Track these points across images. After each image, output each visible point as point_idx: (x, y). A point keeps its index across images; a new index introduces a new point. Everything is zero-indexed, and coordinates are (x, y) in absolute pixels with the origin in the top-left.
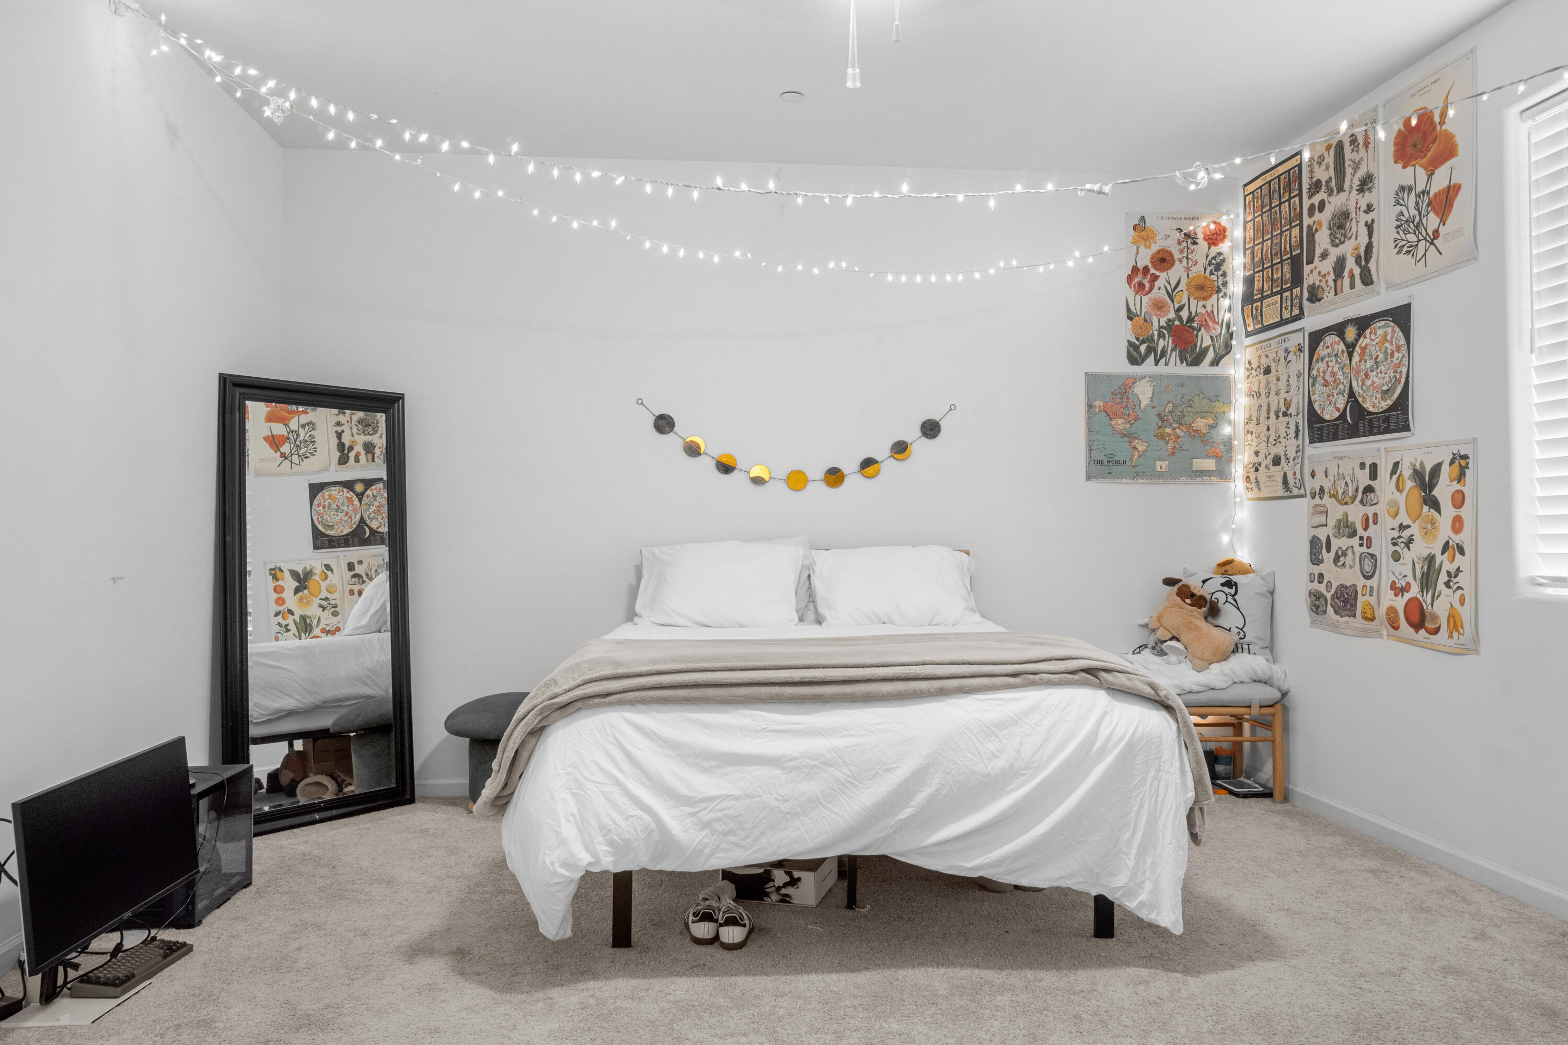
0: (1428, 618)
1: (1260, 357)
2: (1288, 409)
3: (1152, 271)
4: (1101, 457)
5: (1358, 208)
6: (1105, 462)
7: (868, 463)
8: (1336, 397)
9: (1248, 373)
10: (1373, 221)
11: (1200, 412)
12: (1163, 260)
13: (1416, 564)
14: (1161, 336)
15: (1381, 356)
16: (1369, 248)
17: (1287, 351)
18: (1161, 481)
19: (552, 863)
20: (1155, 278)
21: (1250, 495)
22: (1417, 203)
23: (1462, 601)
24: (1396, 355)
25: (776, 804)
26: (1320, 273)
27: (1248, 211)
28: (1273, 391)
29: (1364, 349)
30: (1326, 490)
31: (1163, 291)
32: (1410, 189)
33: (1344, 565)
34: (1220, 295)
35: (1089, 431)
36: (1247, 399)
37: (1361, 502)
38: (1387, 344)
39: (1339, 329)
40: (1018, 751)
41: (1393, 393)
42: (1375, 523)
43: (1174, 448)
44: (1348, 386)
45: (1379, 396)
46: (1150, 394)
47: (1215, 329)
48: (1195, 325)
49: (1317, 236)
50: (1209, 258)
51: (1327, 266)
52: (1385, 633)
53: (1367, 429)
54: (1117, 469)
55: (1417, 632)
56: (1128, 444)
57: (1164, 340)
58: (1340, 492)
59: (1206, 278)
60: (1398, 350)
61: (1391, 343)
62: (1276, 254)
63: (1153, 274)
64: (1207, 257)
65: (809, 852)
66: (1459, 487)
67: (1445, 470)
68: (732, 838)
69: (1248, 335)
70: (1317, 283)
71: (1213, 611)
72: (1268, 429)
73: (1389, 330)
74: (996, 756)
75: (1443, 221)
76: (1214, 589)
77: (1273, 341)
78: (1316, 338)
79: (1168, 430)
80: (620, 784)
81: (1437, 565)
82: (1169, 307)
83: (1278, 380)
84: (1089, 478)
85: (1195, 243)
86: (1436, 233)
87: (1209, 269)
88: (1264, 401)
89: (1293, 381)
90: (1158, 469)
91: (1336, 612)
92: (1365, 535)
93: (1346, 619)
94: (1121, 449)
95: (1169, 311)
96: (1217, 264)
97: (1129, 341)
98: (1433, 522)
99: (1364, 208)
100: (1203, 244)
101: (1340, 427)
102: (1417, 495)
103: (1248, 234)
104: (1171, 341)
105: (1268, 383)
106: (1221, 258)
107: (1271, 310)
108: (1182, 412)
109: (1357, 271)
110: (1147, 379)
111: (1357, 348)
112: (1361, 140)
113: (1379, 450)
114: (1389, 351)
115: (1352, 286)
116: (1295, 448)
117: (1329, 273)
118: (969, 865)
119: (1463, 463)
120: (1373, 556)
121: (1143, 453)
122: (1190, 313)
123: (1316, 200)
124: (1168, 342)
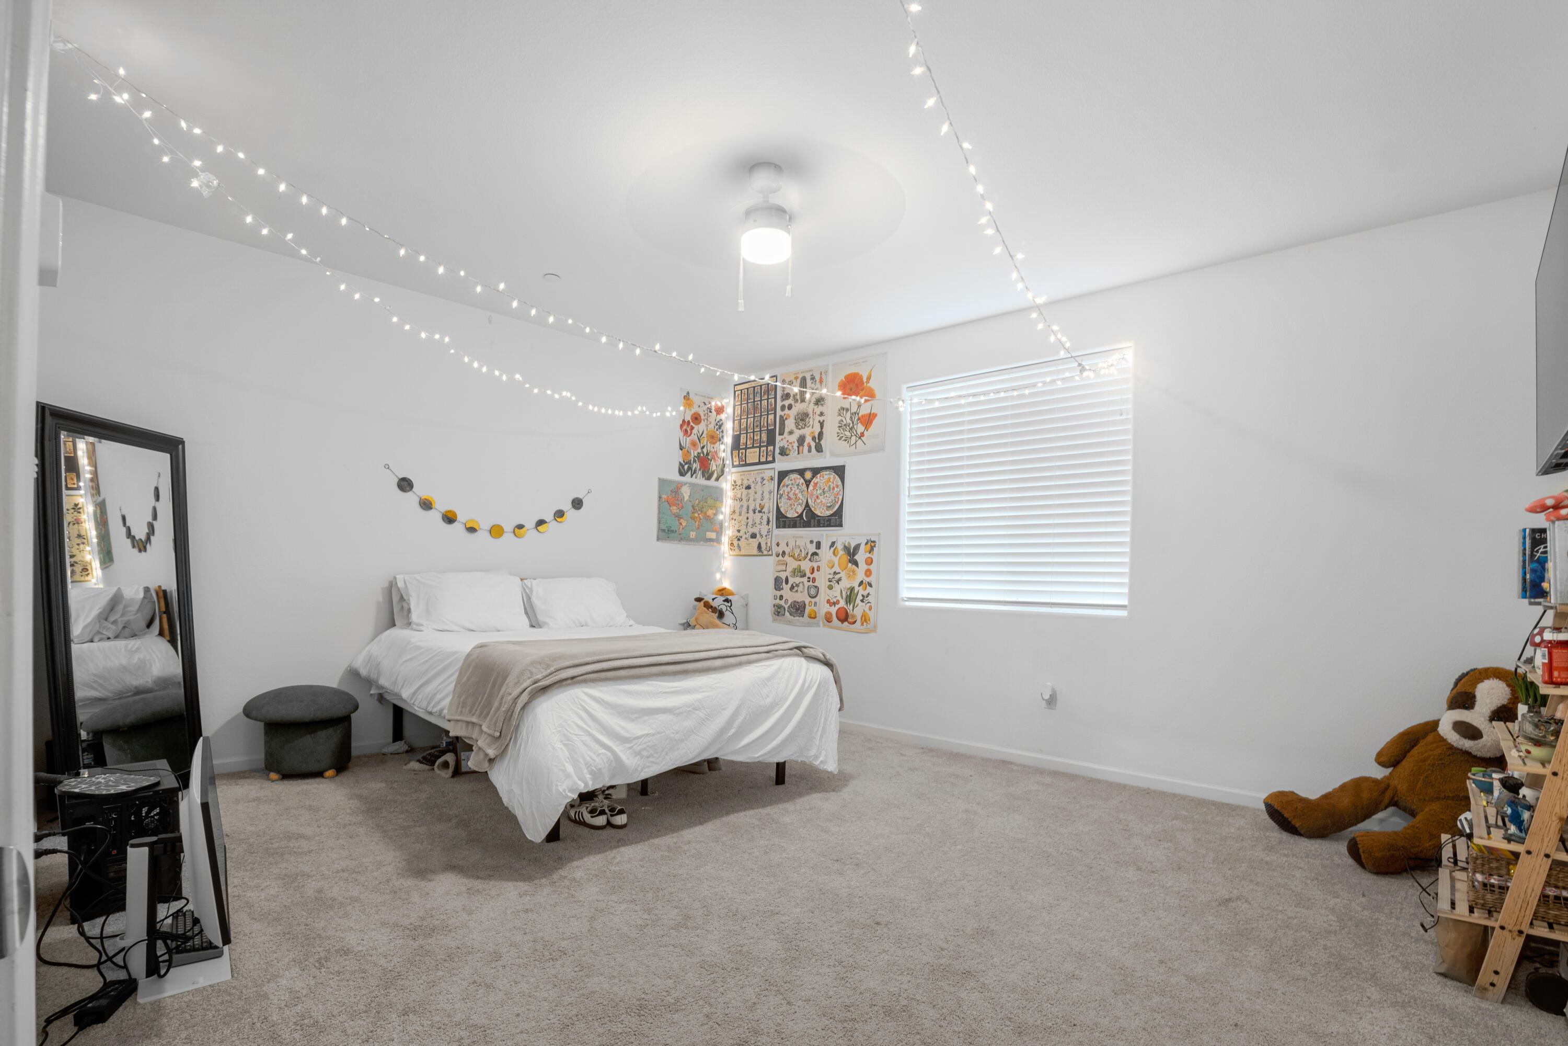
0: (850, 616)
1: (742, 480)
2: (762, 509)
3: (692, 424)
4: (664, 527)
5: (814, 413)
6: (667, 531)
7: (541, 522)
8: (796, 506)
9: (733, 487)
10: (823, 421)
11: (710, 507)
12: (696, 419)
13: (843, 592)
14: (695, 461)
15: (826, 489)
16: (821, 434)
17: (763, 479)
18: (692, 543)
19: (564, 790)
20: (692, 428)
21: (731, 553)
22: (851, 417)
23: (870, 608)
24: (836, 489)
25: (672, 735)
26: (788, 441)
27: (737, 399)
28: (751, 499)
29: (816, 484)
30: (787, 553)
31: (696, 436)
32: (847, 410)
33: (797, 591)
34: (721, 442)
35: (659, 512)
36: (732, 501)
37: (810, 560)
38: (830, 483)
39: (801, 472)
40: (777, 692)
41: (834, 507)
42: (818, 570)
43: (699, 525)
44: (805, 501)
45: (825, 508)
46: (689, 494)
47: (718, 461)
48: (709, 457)
49: (786, 422)
50: (716, 422)
51: (794, 438)
52: (821, 624)
53: (816, 524)
54: (672, 535)
55: (842, 623)
56: (677, 521)
57: (696, 464)
58: (796, 555)
59: (714, 432)
60: (837, 486)
61: (833, 483)
62: (757, 426)
63: (692, 426)
64: (715, 420)
65: (690, 760)
66: (869, 555)
67: (862, 547)
68: (651, 759)
69: (734, 466)
70: (786, 446)
71: (721, 615)
72: (748, 518)
73: (832, 476)
74: (768, 696)
75: (867, 428)
76: (718, 602)
77: (752, 472)
78: (783, 475)
79: (696, 515)
80: (590, 735)
81: (856, 592)
82: (698, 446)
83: (756, 493)
84: (658, 539)
85: (711, 412)
86: (862, 434)
87: (716, 427)
88: (745, 504)
89: (766, 495)
90: (691, 537)
91: (790, 614)
92: (811, 576)
93: (797, 618)
94: (673, 524)
95: (698, 448)
96: (720, 425)
97: (680, 462)
98: (854, 572)
99: (818, 413)
100: (714, 413)
101: (798, 522)
102: (846, 558)
103: (736, 413)
104: (699, 465)
105: (748, 494)
106: (722, 422)
107: (753, 455)
108: (703, 505)
109: (813, 444)
110: (688, 485)
111: (812, 483)
112: (817, 378)
113: (822, 535)
114: (832, 487)
115: (810, 451)
116: (767, 530)
117: (794, 442)
118: (757, 756)
119: (873, 544)
120: (816, 587)
121: (684, 527)
122: (708, 450)
123: (787, 403)
124: (696, 466)
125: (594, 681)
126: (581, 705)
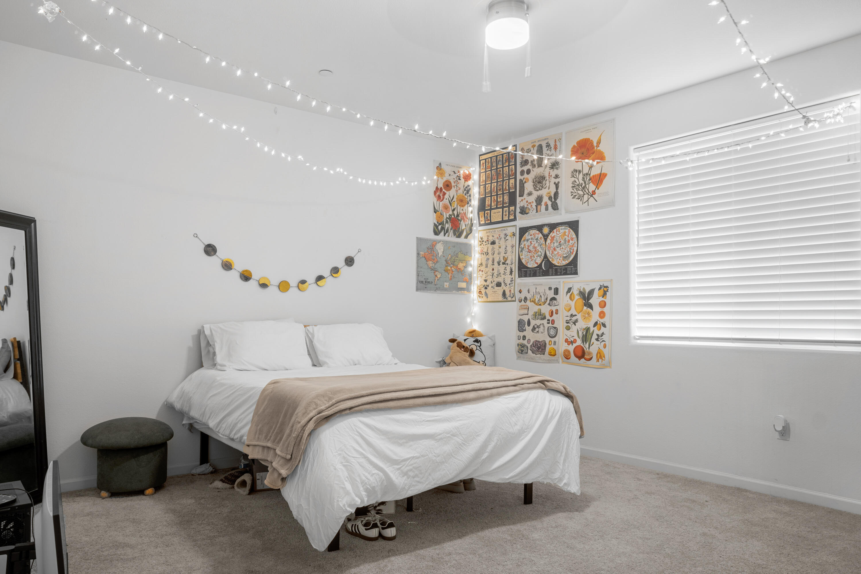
0: (586, 354)
1: (488, 236)
2: (505, 261)
3: (444, 190)
4: (422, 279)
5: (550, 176)
6: (424, 282)
7: (320, 278)
8: (536, 257)
9: (480, 243)
10: (559, 182)
11: (461, 260)
12: (448, 186)
13: (579, 332)
14: (447, 222)
15: (562, 242)
16: (556, 194)
17: (506, 235)
18: (446, 292)
19: (344, 505)
20: (444, 194)
21: (480, 300)
22: (583, 178)
23: (605, 346)
24: (571, 241)
25: (434, 458)
26: (527, 201)
27: (482, 167)
28: (496, 253)
29: (553, 238)
30: (528, 298)
31: (448, 201)
32: (580, 172)
33: (538, 332)
34: (469, 205)
35: (418, 267)
36: (479, 255)
37: (549, 304)
38: (566, 237)
39: (539, 228)
40: (524, 421)
41: (569, 258)
42: (557, 313)
43: (451, 276)
44: (544, 253)
45: (561, 259)
46: (442, 250)
47: (467, 221)
48: (459, 218)
49: (525, 185)
50: (465, 187)
51: (532, 199)
52: (561, 361)
53: (554, 272)
54: (429, 286)
55: (580, 360)
56: (433, 274)
57: (448, 224)
58: (537, 300)
59: (463, 196)
60: (572, 239)
61: (568, 236)
62: (500, 190)
63: (444, 192)
64: (464, 186)
66: (603, 299)
67: (596, 292)
68: (417, 479)
69: (480, 225)
70: (526, 206)
71: (472, 354)
72: (493, 270)
73: (567, 231)
75: (597, 187)
76: (470, 343)
77: (497, 230)
78: (523, 231)
79: (449, 268)
80: (366, 457)
81: (591, 331)
82: (450, 209)
83: (500, 248)
84: (417, 289)
85: (460, 179)
86: (594, 193)
87: (465, 192)
88: (490, 257)
89: (509, 249)
90: (445, 287)
91: (533, 352)
92: (551, 319)
93: (539, 355)
94: (430, 276)
95: (449, 211)
96: (467, 190)
97: (434, 223)
98: (589, 314)
99: (554, 176)
100: (463, 180)
101: (538, 271)
102: (581, 302)
103: (481, 179)
104: (450, 225)
105: (493, 248)
106: (469, 188)
107: (496, 215)
108: (454, 259)
109: (549, 203)
110: (441, 242)
111: (549, 237)
112: (552, 145)
113: (559, 282)
114: (567, 240)
115: (547, 209)
116: (510, 279)
117: (533, 202)
119: (605, 289)
120: (555, 328)
121: (439, 279)
122: (458, 212)
123: (525, 168)
124: (448, 226)
125: (367, 411)
126: (358, 432)
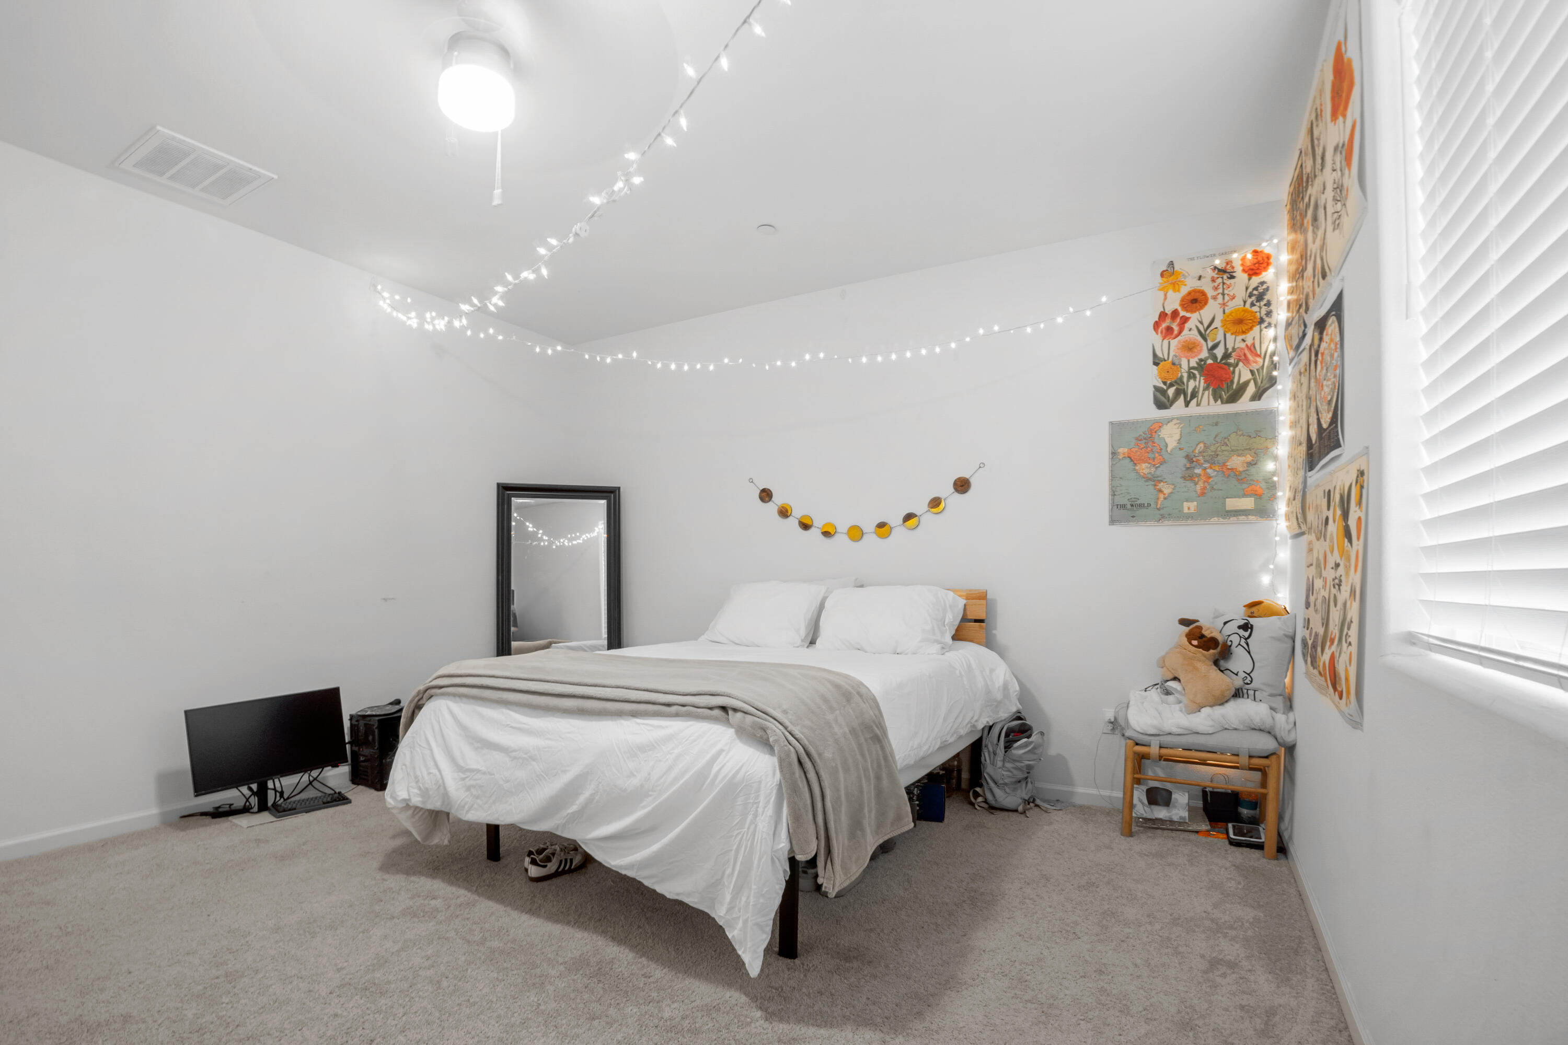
3: (1182, 313)
4: (1125, 501)
6: (1129, 506)
7: (910, 516)
11: (1237, 450)
12: (1195, 301)
14: (1191, 376)
15: (1329, 359)
17: (1302, 372)
18: (1190, 522)
20: (1185, 320)
21: (1287, 532)
24: (1337, 355)
31: (1195, 332)
34: (1263, 326)
35: (1113, 477)
43: (1205, 488)
45: (1326, 410)
46: (1177, 437)
47: (1256, 362)
48: (1231, 361)
50: (1250, 290)
54: (1143, 511)
56: (1151, 488)
57: (1195, 380)
59: (1245, 311)
61: (1335, 341)
63: (1183, 316)
64: (1247, 288)
67: (1353, 493)
76: (1230, 632)
79: (1198, 471)
82: (1202, 347)
84: (1113, 521)
85: (1232, 277)
87: (1249, 301)
88: (1294, 431)
90: (1186, 510)
94: (1145, 493)
95: (1201, 351)
96: (1260, 295)
97: (1155, 387)
100: (1242, 277)
104: (1202, 381)
106: (1265, 286)
108: (1215, 452)
110: (1175, 421)
119: (1362, 480)
121: (1169, 496)
122: (1226, 349)
124: (1199, 382)
